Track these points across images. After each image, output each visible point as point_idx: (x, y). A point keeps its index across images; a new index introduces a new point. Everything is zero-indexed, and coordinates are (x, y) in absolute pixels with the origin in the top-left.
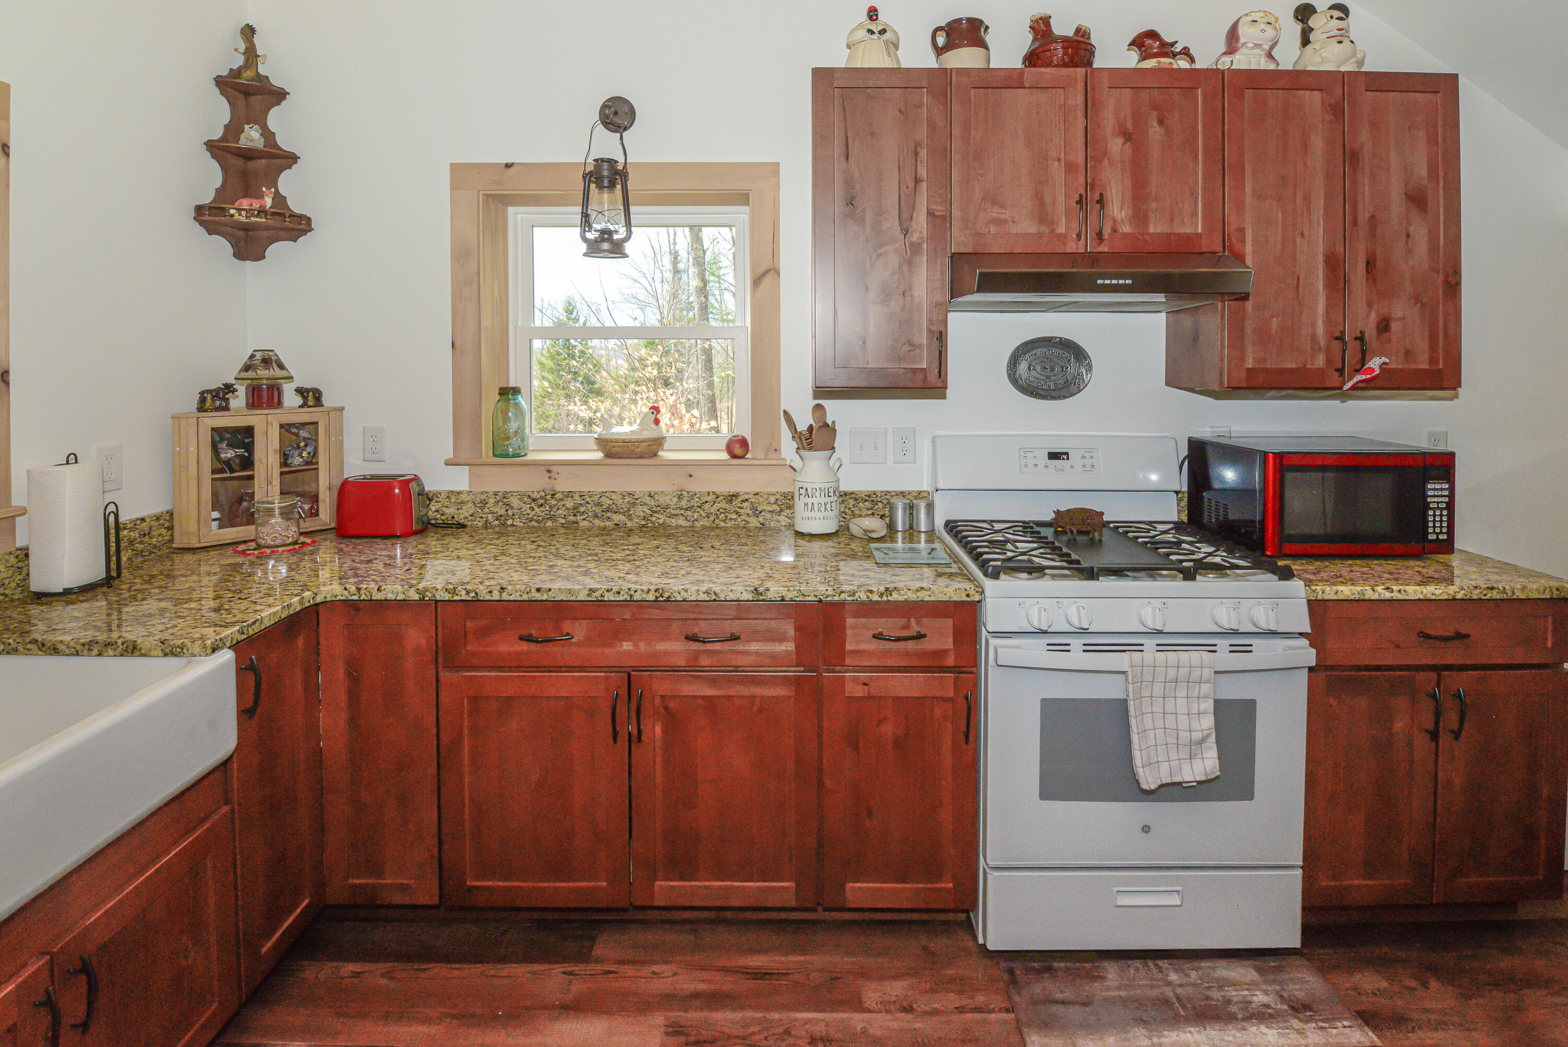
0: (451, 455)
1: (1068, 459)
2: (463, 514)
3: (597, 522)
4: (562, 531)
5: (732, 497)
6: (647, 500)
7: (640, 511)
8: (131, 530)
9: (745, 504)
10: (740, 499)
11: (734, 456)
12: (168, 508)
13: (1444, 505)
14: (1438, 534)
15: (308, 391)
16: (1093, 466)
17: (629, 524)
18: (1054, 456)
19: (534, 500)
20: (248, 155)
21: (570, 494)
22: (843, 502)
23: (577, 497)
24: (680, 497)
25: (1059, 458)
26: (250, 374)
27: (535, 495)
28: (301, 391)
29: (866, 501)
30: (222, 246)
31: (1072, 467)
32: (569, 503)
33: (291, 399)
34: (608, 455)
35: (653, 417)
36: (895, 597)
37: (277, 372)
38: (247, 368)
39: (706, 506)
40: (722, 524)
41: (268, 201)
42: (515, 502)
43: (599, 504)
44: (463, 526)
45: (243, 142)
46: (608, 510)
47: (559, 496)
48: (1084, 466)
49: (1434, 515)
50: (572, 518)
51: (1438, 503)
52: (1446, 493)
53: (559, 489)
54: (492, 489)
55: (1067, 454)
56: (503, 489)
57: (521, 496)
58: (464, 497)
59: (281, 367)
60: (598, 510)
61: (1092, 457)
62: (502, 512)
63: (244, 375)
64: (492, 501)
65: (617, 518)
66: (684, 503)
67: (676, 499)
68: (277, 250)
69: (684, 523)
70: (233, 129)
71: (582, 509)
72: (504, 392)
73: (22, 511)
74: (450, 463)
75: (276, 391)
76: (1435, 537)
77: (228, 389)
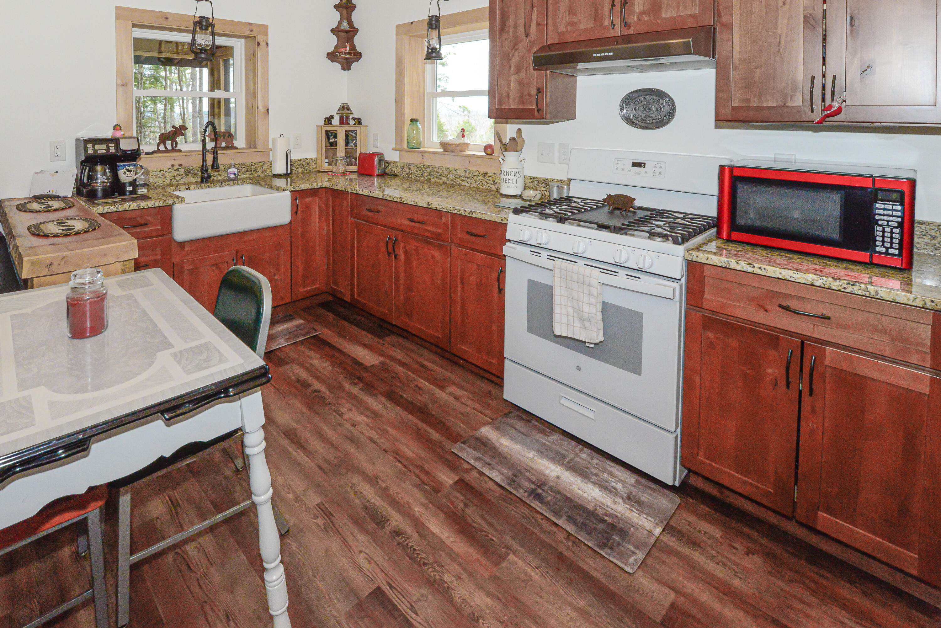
0: (394, 146)
1: (644, 167)
2: (398, 171)
3: (437, 180)
4: (426, 182)
5: (485, 174)
6: (454, 172)
7: (452, 177)
8: (303, 162)
9: (490, 178)
10: (488, 175)
11: (487, 154)
13: (896, 224)
14: (887, 248)
15: (356, 118)
16: (660, 173)
17: (448, 182)
18: (636, 165)
20: (347, 32)
21: (428, 166)
22: (532, 182)
23: (430, 167)
24: (465, 172)
25: (640, 166)
26: (341, 112)
27: (418, 166)
28: (354, 119)
29: (543, 183)
30: (336, 66)
31: (646, 172)
32: (428, 171)
33: (352, 122)
34: (444, 150)
35: (462, 133)
36: (474, 215)
37: (349, 112)
38: (339, 110)
39: (475, 177)
40: (481, 187)
41: (348, 48)
42: (412, 167)
43: (438, 172)
44: (396, 176)
45: (342, 28)
46: (440, 175)
47: (424, 166)
48: (654, 173)
49: (883, 231)
50: (429, 177)
51: (888, 221)
52: (899, 214)
53: (425, 163)
54: (405, 161)
55: (644, 164)
56: (409, 162)
57: (414, 165)
58: (398, 164)
59: (350, 110)
60: (438, 174)
61: (661, 167)
62: (408, 171)
63: (339, 112)
64: (405, 166)
65: (444, 179)
66: (467, 175)
67: (464, 173)
69: (466, 184)
70: (340, 23)
71: (432, 173)
72: (412, 120)
73: (271, 150)
74: (393, 149)
75: (347, 118)
76: (884, 250)
77: (332, 117)
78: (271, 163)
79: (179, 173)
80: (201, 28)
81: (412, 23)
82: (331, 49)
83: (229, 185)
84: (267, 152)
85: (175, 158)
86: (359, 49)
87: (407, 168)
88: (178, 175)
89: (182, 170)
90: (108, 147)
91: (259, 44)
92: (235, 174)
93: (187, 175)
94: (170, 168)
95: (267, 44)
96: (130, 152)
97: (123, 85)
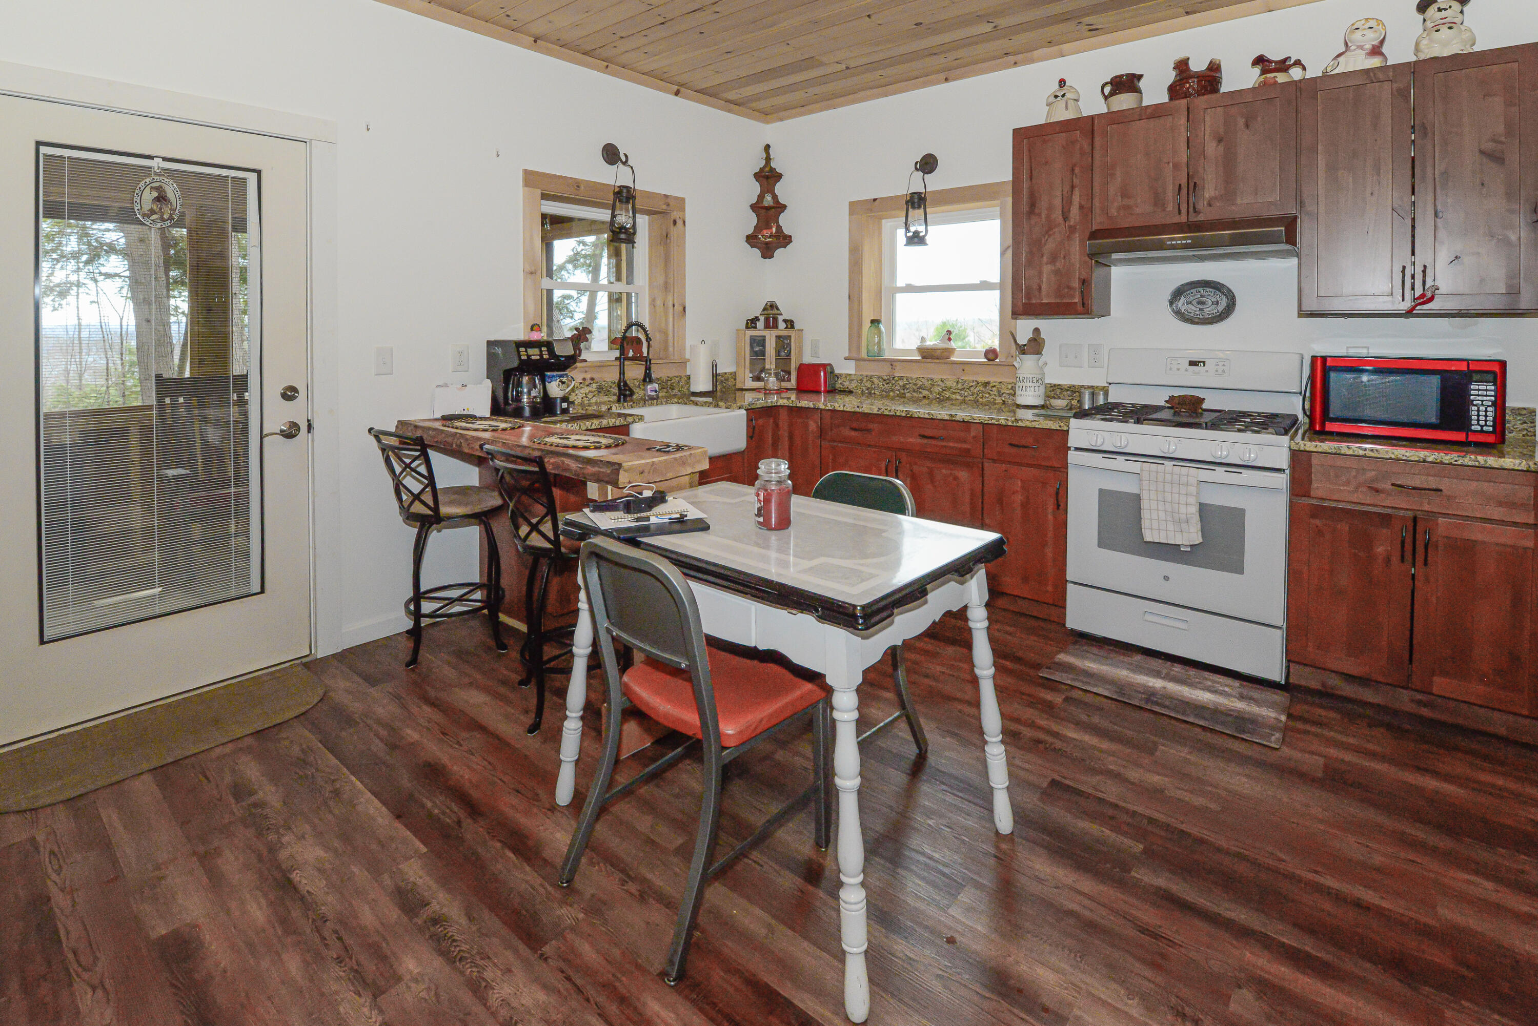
0: (847, 355)
1: (1204, 365)
2: (852, 386)
3: (915, 394)
4: (897, 398)
5: (987, 384)
6: (940, 383)
7: (937, 389)
8: (721, 377)
9: (994, 389)
10: (991, 385)
11: (989, 360)
12: (734, 370)
13: (1490, 403)
14: (1482, 426)
15: (788, 321)
16: (1224, 371)
17: (931, 396)
18: (1193, 363)
19: (884, 380)
20: (768, 208)
21: (901, 378)
22: (1053, 390)
23: (905, 380)
24: (958, 383)
25: (1198, 365)
26: (765, 312)
27: (885, 378)
28: (785, 321)
29: (1068, 390)
30: (757, 252)
31: (1207, 371)
32: (901, 383)
33: (782, 325)
34: (923, 357)
35: (947, 336)
36: (1020, 424)
37: (775, 311)
38: (763, 310)
39: (972, 389)
40: (981, 400)
41: (774, 230)
42: (875, 380)
43: (915, 384)
44: (851, 392)
45: (766, 204)
46: (920, 388)
47: (896, 378)
48: (1217, 371)
49: (1478, 411)
50: (903, 391)
51: (1482, 401)
52: (1493, 393)
53: (896, 375)
54: (865, 373)
55: (1204, 362)
56: (870, 374)
57: (879, 378)
58: (853, 377)
59: (778, 309)
60: (915, 387)
61: (1224, 365)
62: (869, 386)
63: (762, 313)
64: (865, 380)
65: (925, 393)
66: (960, 386)
67: (955, 384)
68: (779, 252)
69: (958, 397)
70: (761, 197)
71: (908, 386)
72: (873, 322)
73: (689, 360)
74: (846, 359)
75: (775, 320)
76: (1479, 428)
77: (757, 319)
78: (689, 377)
79: (591, 389)
80: (620, 201)
81: (875, 200)
82: (750, 231)
83: (652, 405)
84: (683, 363)
85: (587, 369)
86: (786, 231)
87: (867, 381)
88: (590, 392)
89: (594, 385)
90: (541, 351)
91: (675, 222)
92: (656, 391)
93: (599, 392)
94: (581, 383)
95: (684, 222)
96: (563, 359)
97: (532, 273)
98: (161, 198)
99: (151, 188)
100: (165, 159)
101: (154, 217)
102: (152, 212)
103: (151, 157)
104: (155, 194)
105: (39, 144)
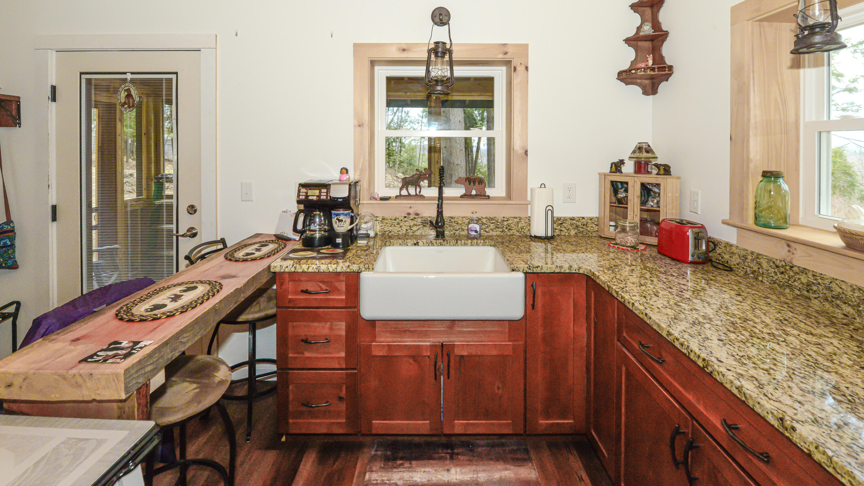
0: (727, 217)
2: (733, 261)
8: (577, 221)
12: (597, 216)
19: (777, 267)
21: (804, 271)
23: (810, 275)
26: (637, 155)
27: (780, 264)
28: (657, 166)
30: (636, 90)
32: (804, 280)
33: (653, 171)
37: (650, 155)
38: (634, 152)
43: (829, 289)
44: (730, 269)
46: (837, 297)
47: (795, 269)
50: (805, 293)
53: (795, 263)
54: (750, 249)
56: (757, 251)
57: (769, 260)
58: (734, 249)
59: (653, 153)
60: (829, 294)
62: (756, 268)
63: (632, 156)
64: (750, 257)
68: (663, 87)
71: (815, 288)
72: (767, 174)
73: (530, 203)
74: (724, 222)
75: (647, 164)
77: (622, 162)
78: (529, 219)
79: (415, 223)
80: (436, 56)
83: (465, 244)
84: (526, 205)
85: (412, 205)
87: (753, 260)
88: (414, 225)
89: (419, 220)
90: (320, 193)
91: (515, 69)
92: (476, 231)
93: (424, 226)
94: (405, 217)
96: (341, 200)
97: (360, 126)
98: (129, 96)
99: (125, 90)
100: (132, 73)
101: (126, 106)
102: (125, 103)
103: (125, 73)
104: (126, 93)
105: (81, 73)
